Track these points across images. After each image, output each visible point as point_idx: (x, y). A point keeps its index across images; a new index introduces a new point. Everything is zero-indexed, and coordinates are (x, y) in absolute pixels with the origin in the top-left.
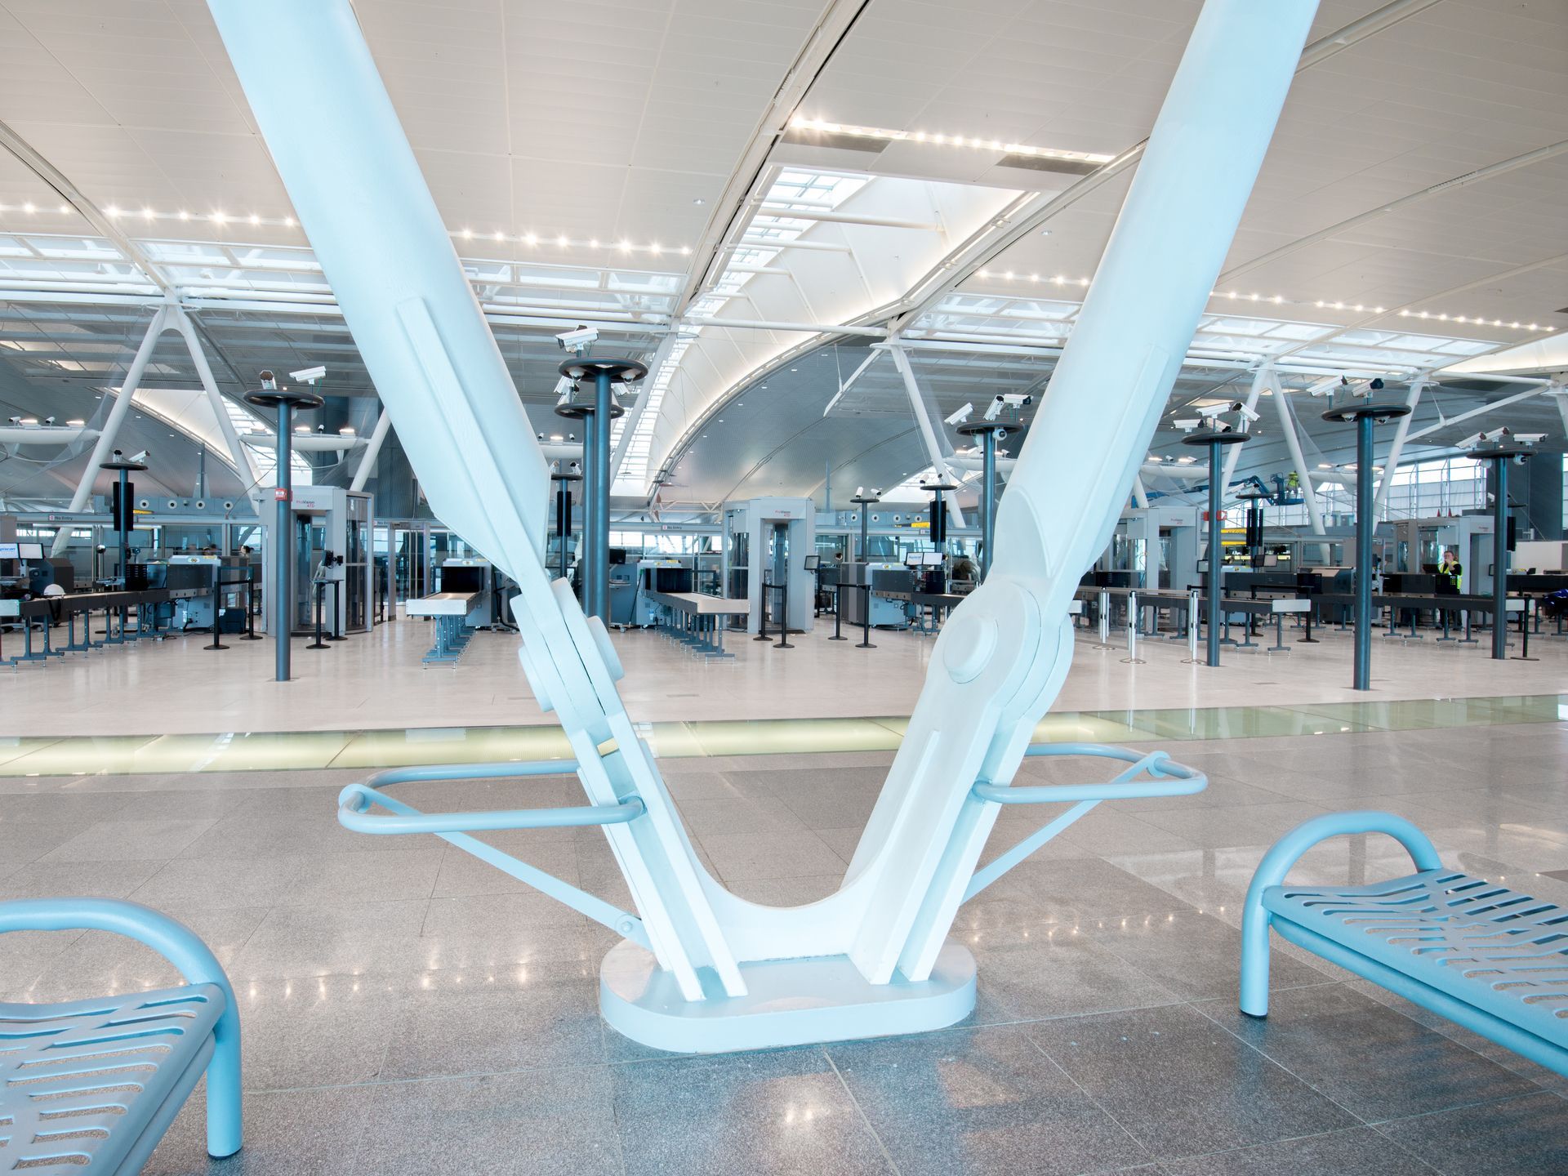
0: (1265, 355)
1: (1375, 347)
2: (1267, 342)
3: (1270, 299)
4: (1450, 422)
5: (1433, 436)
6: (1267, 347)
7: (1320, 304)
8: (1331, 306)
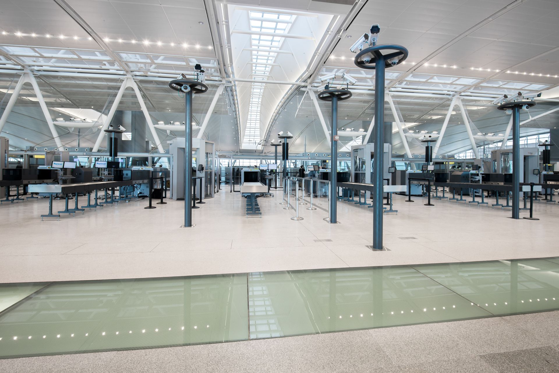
0: (456, 92)
1: (499, 88)
2: (455, 86)
3: (452, 67)
4: (533, 119)
5: (528, 124)
6: (455, 88)
7: (472, 69)
8: (477, 69)
